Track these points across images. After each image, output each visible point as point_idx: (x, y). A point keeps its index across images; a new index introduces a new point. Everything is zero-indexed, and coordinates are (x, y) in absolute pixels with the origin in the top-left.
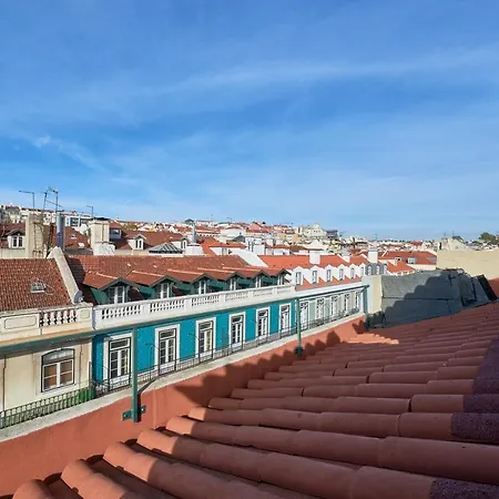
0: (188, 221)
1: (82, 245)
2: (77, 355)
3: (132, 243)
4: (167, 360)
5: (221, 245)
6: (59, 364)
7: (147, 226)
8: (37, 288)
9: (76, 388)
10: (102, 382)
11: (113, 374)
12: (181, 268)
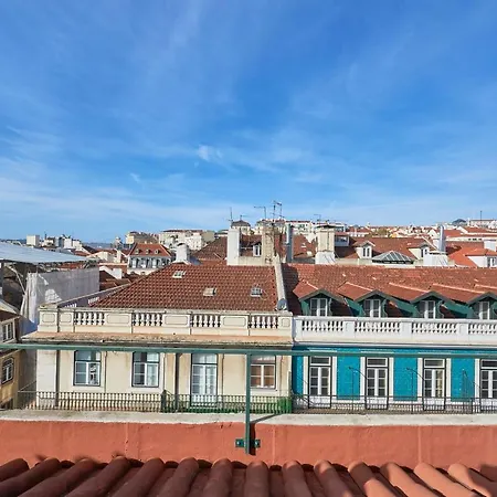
0: (458, 222)
1: (309, 253)
2: (278, 361)
3: (359, 251)
4: (376, 393)
5: (487, 253)
6: (263, 366)
7: (401, 231)
8: (255, 292)
9: (277, 394)
10: (302, 397)
11: (313, 392)
12: (407, 282)
